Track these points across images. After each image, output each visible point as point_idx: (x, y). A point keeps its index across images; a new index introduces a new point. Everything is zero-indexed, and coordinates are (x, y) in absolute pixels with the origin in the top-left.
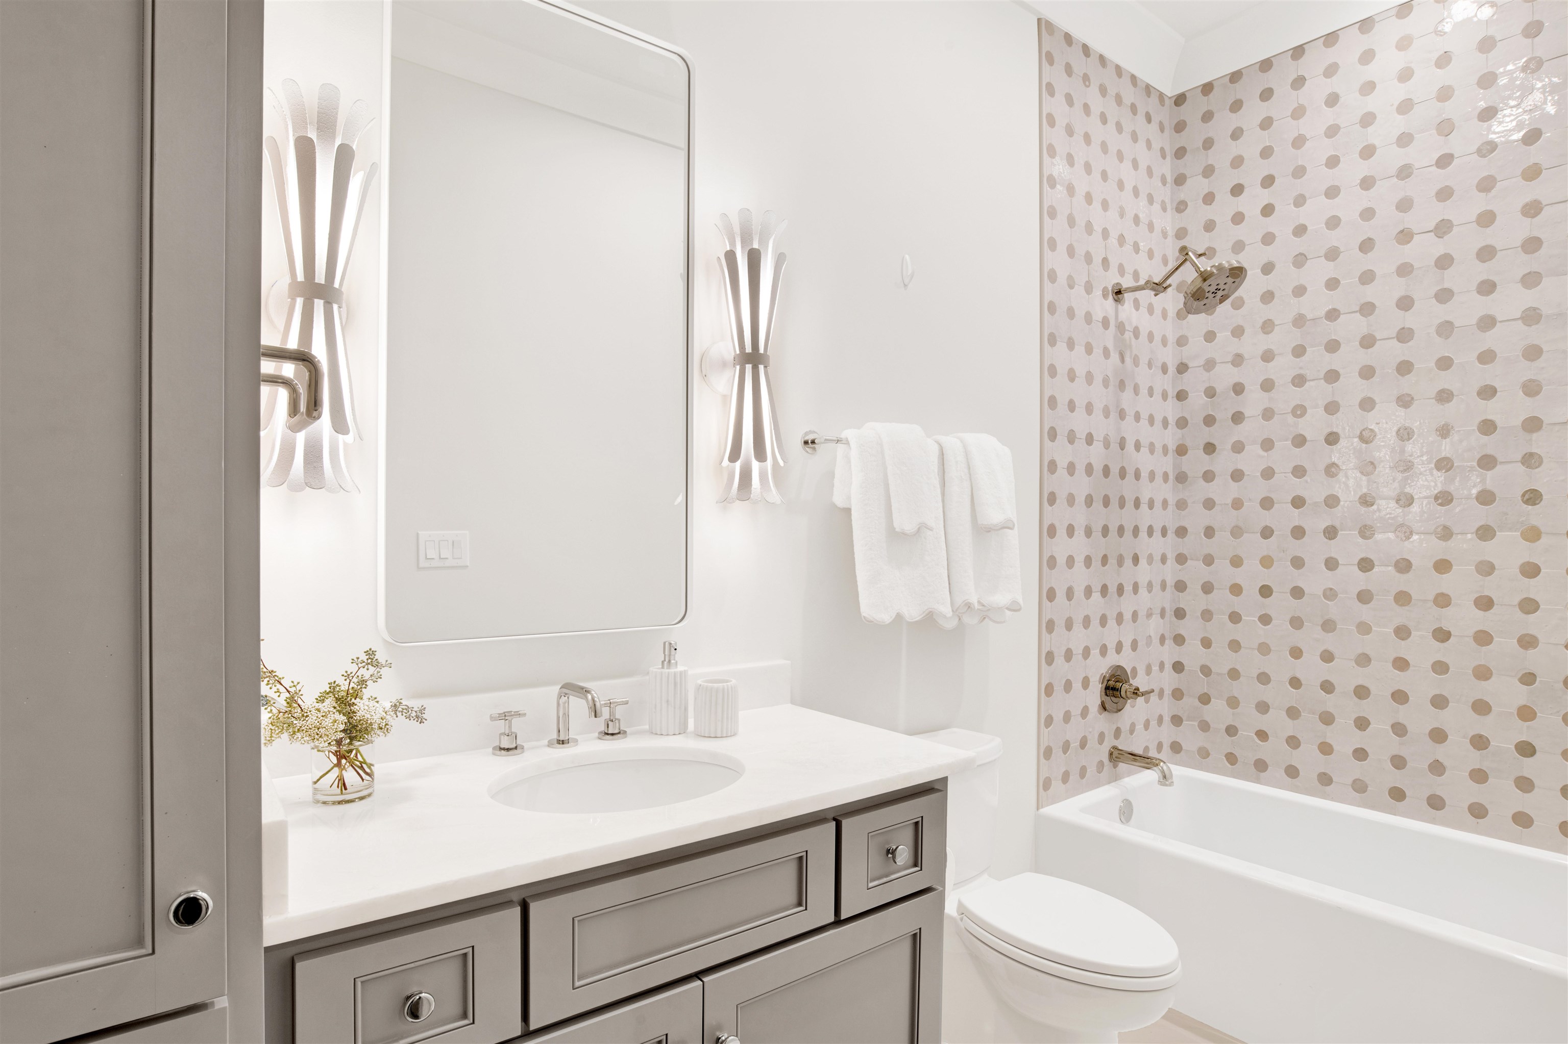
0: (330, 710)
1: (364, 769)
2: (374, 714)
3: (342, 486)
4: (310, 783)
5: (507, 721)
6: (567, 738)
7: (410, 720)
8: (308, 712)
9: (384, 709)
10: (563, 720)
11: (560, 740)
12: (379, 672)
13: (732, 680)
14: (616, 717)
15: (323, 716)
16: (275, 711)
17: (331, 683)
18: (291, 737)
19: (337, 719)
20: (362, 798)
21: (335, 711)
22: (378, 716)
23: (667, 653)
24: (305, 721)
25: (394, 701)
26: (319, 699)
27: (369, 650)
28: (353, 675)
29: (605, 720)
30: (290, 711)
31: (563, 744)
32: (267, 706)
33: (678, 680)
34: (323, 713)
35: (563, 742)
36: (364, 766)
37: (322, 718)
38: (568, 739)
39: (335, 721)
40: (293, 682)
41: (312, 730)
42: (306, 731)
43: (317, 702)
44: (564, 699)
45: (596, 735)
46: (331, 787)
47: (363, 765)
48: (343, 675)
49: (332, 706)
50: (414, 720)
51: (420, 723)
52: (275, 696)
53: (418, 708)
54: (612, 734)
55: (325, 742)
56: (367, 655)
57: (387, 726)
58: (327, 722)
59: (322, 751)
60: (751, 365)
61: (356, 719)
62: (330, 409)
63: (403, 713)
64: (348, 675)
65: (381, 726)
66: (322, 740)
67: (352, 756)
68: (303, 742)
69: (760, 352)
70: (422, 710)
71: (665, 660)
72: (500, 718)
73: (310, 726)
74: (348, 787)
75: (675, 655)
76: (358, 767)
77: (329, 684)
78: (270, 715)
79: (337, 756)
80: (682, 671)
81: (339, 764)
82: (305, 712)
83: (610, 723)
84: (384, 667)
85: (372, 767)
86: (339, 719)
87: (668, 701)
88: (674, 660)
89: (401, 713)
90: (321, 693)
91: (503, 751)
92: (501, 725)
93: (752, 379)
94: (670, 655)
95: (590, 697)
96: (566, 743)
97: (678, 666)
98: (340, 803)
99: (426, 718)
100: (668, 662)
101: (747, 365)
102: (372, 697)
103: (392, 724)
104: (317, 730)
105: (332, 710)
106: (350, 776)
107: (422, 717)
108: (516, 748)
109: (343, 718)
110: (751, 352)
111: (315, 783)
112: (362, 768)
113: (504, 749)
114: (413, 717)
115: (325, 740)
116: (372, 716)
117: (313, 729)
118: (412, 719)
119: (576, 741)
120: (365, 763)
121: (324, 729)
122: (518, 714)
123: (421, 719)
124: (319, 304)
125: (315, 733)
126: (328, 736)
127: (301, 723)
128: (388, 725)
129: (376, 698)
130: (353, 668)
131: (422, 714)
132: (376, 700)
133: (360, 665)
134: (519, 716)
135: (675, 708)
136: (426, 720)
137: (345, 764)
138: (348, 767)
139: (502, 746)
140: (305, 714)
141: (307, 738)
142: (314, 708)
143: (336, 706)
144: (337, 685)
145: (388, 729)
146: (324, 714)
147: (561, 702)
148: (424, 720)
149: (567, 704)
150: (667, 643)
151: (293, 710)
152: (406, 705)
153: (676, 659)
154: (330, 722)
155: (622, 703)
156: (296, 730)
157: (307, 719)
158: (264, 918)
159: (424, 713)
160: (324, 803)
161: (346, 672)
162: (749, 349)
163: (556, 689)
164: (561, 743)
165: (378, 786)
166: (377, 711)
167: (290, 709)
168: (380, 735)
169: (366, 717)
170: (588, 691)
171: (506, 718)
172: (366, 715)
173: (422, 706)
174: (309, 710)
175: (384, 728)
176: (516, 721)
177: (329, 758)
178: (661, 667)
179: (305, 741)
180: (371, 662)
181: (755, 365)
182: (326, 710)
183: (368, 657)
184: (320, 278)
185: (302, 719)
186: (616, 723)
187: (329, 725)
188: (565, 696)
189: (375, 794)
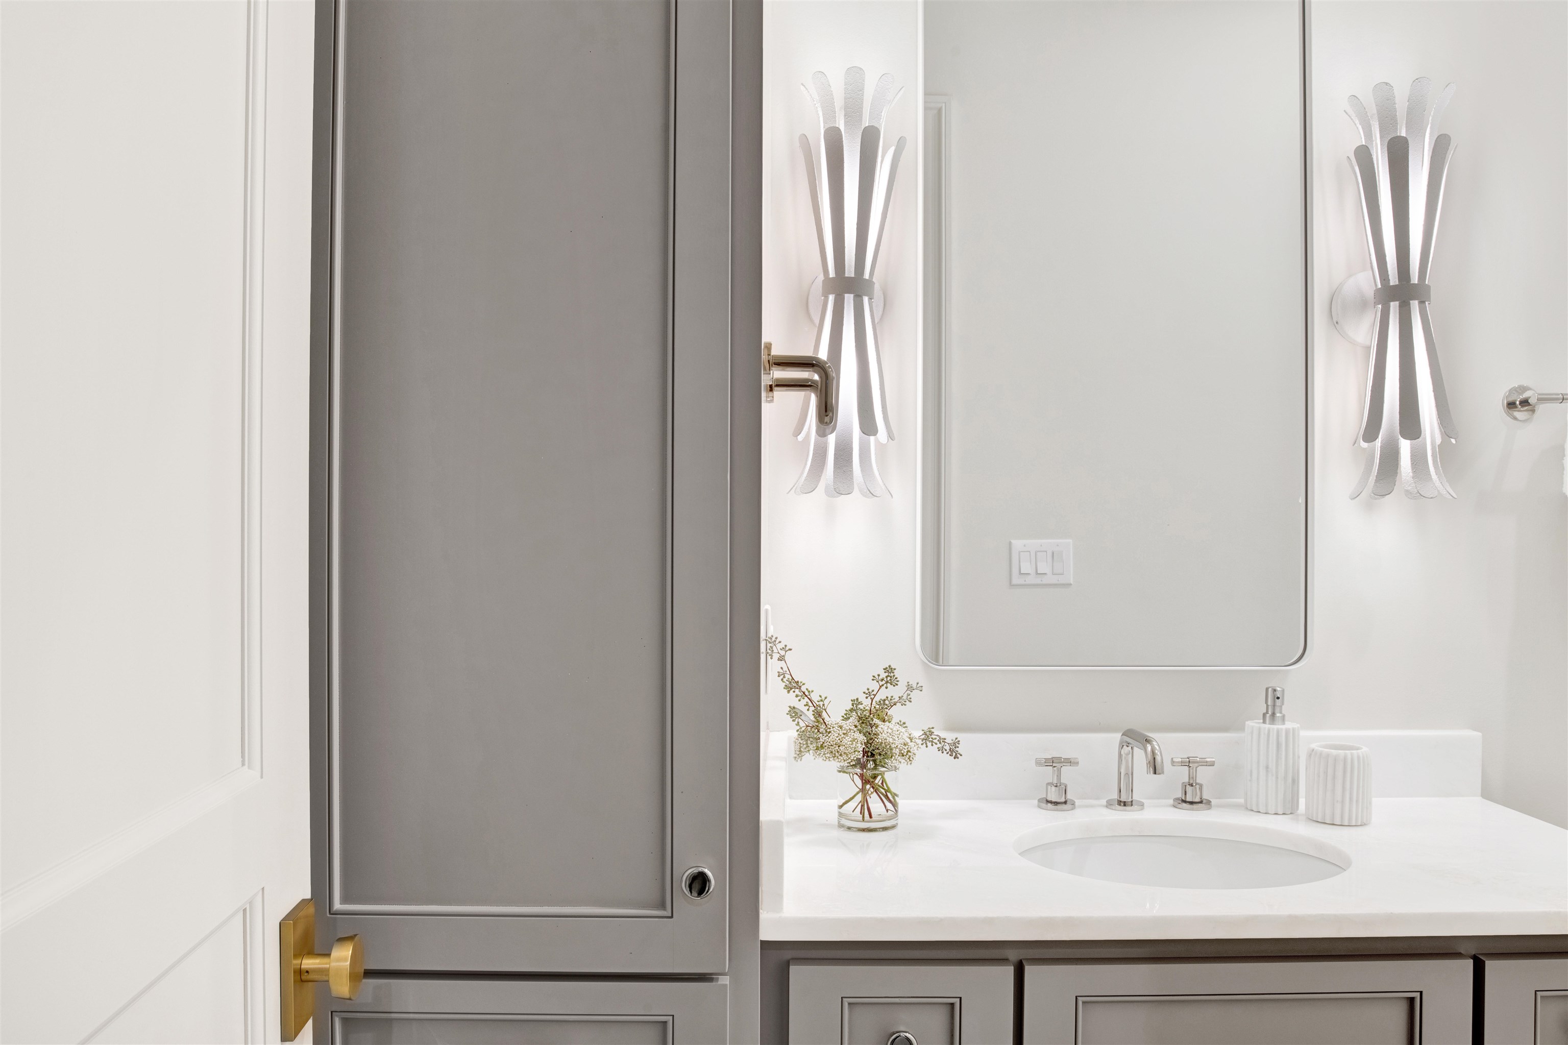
0: (851, 728)
1: (888, 796)
2: (897, 739)
3: (871, 491)
4: (836, 807)
5: (1055, 768)
6: (1130, 800)
7: (943, 753)
8: (831, 728)
9: (910, 735)
10: (1126, 778)
11: (1121, 801)
12: (909, 695)
13: (1362, 747)
14: (1197, 782)
15: (844, 734)
16: (802, 724)
17: (854, 700)
18: (814, 752)
19: (856, 738)
20: (885, 829)
21: (855, 729)
22: (902, 741)
23: (1270, 703)
24: (827, 737)
25: (926, 729)
26: (845, 716)
27: (888, 667)
28: (874, 693)
29: (1183, 783)
30: (818, 726)
31: (1125, 805)
32: (794, 718)
33: (1283, 739)
34: (844, 730)
35: (1125, 804)
36: (889, 795)
37: (843, 736)
38: (1132, 801)
39: (854, 740)
40: (820, 696)
41: (833, 747)
42: (828, 747)
43: (843, 720)
44: (1126, 750)
45: (1171, 802)
46: (853, 812)
47: (888, 793)
48: (864, 693)
49: (853, 724)
50: (947, 753)
51: (955, 758)
52: (804, 709)
53: (952, 740)
54: (1192, 803)
55: (844, 761)
56: (885, 672)
57: (909, 754)
58: (847, 740)
59: (847, 773)
60: (1397, 303)
61: (878, 741)
62: (858, 409)
63: (934, 744)
64: (869, 692)
65: (903, 752)
66: (842, 758)
67: (877, 781)
68: (825, 758)
69: (1412, 282)
70: (956, 743)
71: (1267, 712)
72: (1046, 764)
73: (832, 743)
74: (873, 816)
75: (1281, 706)
76: (883, 794)
77: (852, 701)
78: (798, 728)
79: (862, 780)
80: (1289, 729)
81: (863, 790)
82: (828, 728)
83: (1189, 789)
84: (914, 689)
85: (896, 797)
86: (858, 738)
87: (1267, 767)
88: (1281, 713)
89: (931, 743)
90: (846, 711)
91: (1049, 804)
92: (1048, 773)
93: (1399, 323)
94: (1274, 706)
95: (1149, 748)
96: (1128, 805)
97: (1286, 722)
98: (863, 830)
99: (961, 753)
100: (1271, 715)
101: (1392, 304)
102: (900, 722)
103: (916, 752)
104: (837, 748)
105: (853, 728)
106: (875, 803)
107: (957, 751)
108: (1065, 803)
109: (862, 738)
110: (1397, 283)
111: (841, 807)
112: (887, 797)
113: (1051, 802)
114: (946, 750)
115: (845, 759)
116: (895, 740)
117: (835, 746)
118: (945, 752)
119: (1142, 805)
120: (890, 792)
121: (844, 747)
122: (1069, 762)
123: (956, 754)
124: (849, 299)
125: (835, 752)
126: (847, 755)
127: (824, 739)
128: (910, 752)
129: (904, 723)
130: (875, 686)
131: (955, 748)
132: (904, 726)
133: (881, 683)
134: (1069, 764)
135: (1277, 778)
136: (961, 755)
137: (869, 790)
138: (872, 793)
139: (1049, 799)
140: (828, 730)
141: (828, 755)
142: (837, 725)
143: (858, 724)
144: (859, 703)
145: (910, 756)
146: (845, 732)
147: (1122, 753)
148: (958, 755)
149: (1130, 755)
150: (1270, 689)
151: (820, 725)
152: (937, 735)
153: (1283, 712)
154: (849, 740)
155: (1206, 764)
156: (819, 746)
157: (829, 735)
158: (761, 911)
159: (958, 747)
160: (849, 828)
161: (868, 689)
162: (1394, 280)
163: (1118, 736)
164: (1122, 804)
165: (901, 820)
166: (900, 736)
167: (817, 724)
168: (902, 762)
169: (887, 741)
170: (1148, 741)
171: (1054, 765)
172: (888, 739)
173: (956, 739)
174: (832, 726)
175: (907, 755)
176: (1066, 770)
177: (853, 781)
178: (1262, 721)
179: (826, 758)
180: (890, 680)
181: (1404, 301)
182: (848, 728)
183: (887, 674)
184: (850, 271)
185: (825, 735)
186: (1196, 788)
187: (848, 743)
188: (1128, 746)
189: (899, 827)
